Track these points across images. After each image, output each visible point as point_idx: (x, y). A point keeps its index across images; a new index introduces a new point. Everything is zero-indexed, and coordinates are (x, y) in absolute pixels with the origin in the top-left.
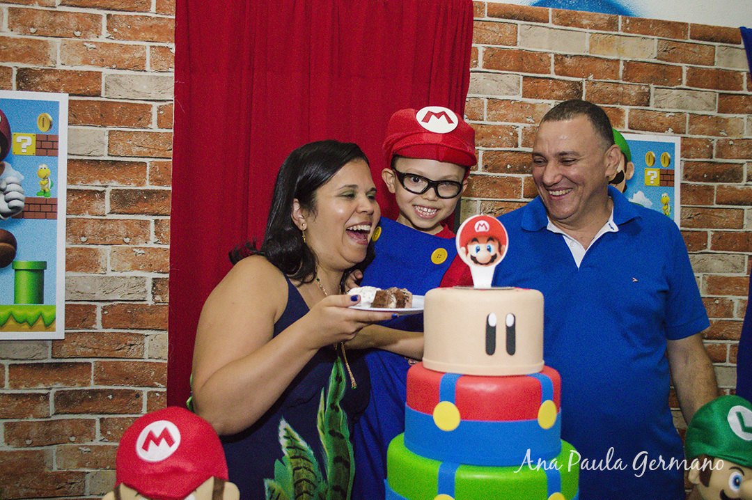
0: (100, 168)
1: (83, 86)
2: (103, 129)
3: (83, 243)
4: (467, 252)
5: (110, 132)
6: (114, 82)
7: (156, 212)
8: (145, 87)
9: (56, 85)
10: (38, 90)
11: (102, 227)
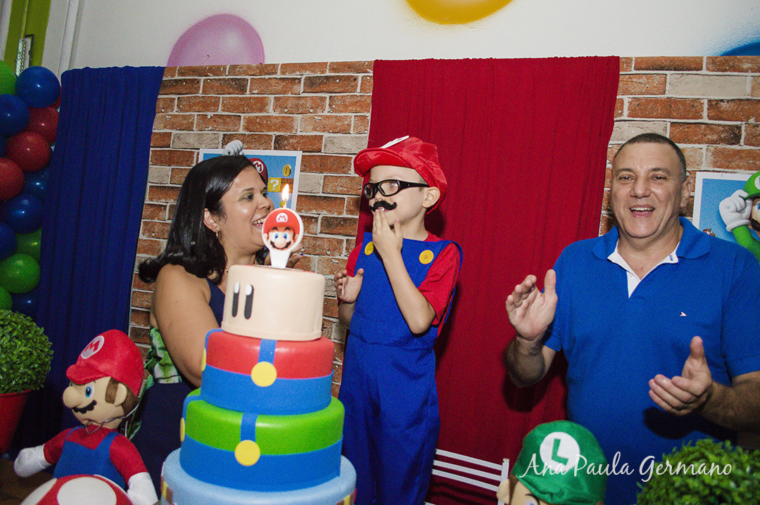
0: (317, 201)
1: (311, 146)
2: (321, 174)
4: (268, 238)
5: (325, 177)
6: (330, 142)
7: (348, 233)
8: (349, 145)
9: (296, 145)
10: (285, 149)
11: (315, 242)
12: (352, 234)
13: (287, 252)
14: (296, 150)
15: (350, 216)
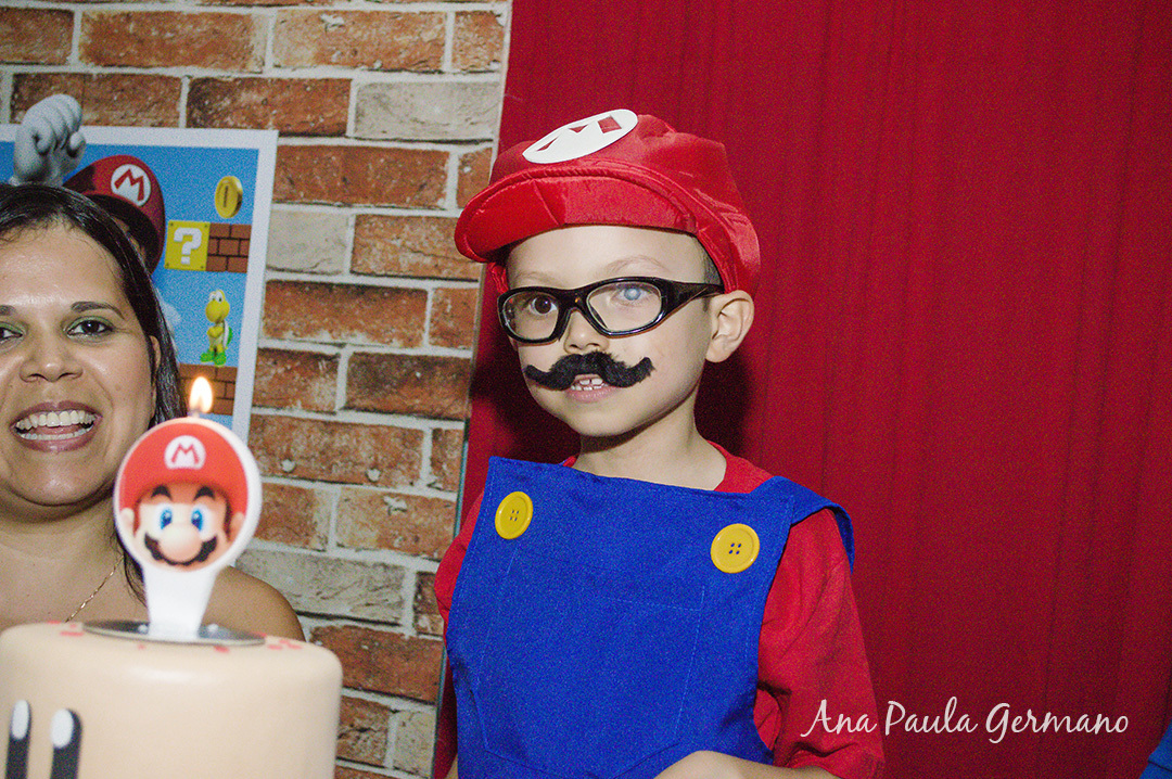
0: (334, 301)
1: (312, 112)
2: (346, 211)
3: (286, 474)
4: (136, 525)
5: (360, 220)
6: (374, 102)
7: (438, 410)
8: (437, 110)
9: (260, 112)
10: (224, 126)
11: (326, 439)
12: (453, 412)
13: (203, 578)
14: (260, 126)
15: (443, 352)
